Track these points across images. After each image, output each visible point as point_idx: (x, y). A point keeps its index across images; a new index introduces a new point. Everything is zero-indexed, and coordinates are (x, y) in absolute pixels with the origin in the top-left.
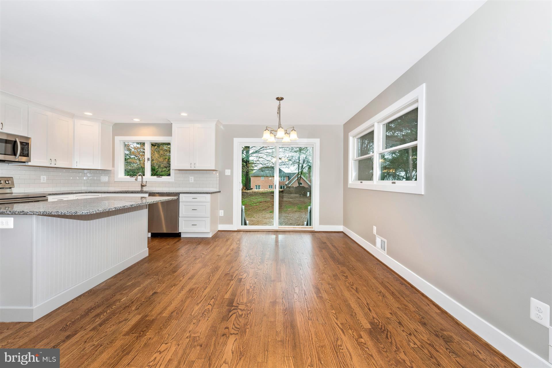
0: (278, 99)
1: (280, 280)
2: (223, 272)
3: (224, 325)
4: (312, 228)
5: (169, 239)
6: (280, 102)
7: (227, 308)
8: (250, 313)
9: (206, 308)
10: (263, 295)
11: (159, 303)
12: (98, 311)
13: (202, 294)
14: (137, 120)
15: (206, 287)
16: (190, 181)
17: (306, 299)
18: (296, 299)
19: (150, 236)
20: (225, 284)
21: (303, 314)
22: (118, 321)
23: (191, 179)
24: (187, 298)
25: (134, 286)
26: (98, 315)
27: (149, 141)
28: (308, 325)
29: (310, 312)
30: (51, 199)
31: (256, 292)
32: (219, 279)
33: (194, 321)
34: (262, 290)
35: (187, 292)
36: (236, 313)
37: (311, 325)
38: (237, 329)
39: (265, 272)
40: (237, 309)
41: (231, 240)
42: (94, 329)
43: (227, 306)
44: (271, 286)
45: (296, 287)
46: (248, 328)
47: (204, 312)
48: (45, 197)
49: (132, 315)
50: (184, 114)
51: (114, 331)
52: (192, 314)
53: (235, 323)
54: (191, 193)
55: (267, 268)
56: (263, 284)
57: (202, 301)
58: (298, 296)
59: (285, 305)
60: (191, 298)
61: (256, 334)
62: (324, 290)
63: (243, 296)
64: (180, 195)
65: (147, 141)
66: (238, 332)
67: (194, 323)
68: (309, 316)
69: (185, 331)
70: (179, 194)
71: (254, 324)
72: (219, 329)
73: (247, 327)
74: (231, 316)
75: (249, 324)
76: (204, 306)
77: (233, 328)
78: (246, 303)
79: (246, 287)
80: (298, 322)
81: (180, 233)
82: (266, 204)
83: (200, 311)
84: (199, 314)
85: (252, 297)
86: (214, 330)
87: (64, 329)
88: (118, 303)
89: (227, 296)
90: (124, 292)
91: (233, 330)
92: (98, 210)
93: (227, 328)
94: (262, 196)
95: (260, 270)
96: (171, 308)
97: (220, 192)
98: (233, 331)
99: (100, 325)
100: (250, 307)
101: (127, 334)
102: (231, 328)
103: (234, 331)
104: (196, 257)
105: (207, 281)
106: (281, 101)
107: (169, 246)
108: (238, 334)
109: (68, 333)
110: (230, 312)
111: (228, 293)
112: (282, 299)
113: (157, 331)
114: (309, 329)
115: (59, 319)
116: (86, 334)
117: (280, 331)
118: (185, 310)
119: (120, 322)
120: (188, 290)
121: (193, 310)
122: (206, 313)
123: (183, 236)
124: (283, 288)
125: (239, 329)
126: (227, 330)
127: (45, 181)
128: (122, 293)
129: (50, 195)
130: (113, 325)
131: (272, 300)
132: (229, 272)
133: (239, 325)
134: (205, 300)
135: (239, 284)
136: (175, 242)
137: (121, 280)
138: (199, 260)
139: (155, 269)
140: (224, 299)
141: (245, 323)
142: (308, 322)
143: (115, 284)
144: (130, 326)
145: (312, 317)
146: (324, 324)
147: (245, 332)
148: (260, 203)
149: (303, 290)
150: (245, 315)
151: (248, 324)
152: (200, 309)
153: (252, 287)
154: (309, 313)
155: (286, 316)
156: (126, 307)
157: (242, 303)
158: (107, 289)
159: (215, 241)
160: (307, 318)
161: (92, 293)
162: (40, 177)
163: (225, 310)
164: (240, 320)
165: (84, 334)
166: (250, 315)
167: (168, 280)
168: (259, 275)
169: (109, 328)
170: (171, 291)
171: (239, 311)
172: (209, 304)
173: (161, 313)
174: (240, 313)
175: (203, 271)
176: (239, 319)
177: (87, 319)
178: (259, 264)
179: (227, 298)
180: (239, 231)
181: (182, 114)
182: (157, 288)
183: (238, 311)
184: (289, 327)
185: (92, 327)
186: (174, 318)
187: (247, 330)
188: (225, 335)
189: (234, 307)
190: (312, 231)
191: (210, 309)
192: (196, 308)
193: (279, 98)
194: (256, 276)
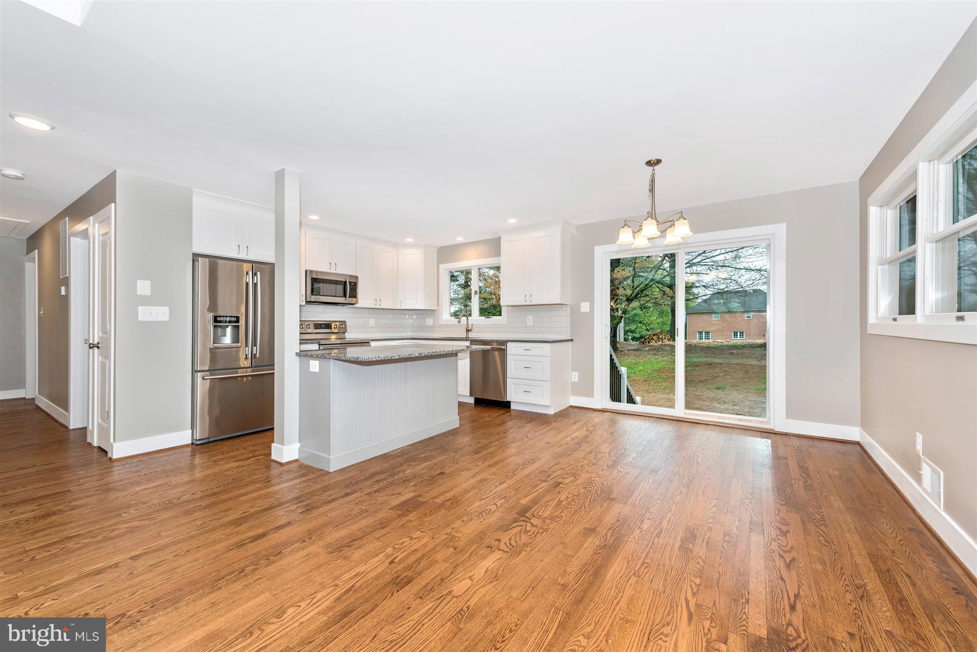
0: (649, 163)
1: (626, 501)
2: (540, 466)
3: (498, 535)
4: (769, 423)
5: (494, 409)
6: (653, 170)
7: (515, 516)
8: (542, 533)
9: (489, 507)
10: (580, 515)
11: (440, 486)
12: (381, 477)
13: (494, 489)
14: (460, 240)
15: (504, 482)
16: (528, 324)
17: (653, 543)
18: (634, 538)
19: (473, 402)
20: (531, 484)
21: (630, 563)
22: (392, 493)
23: (529, 319)
24: (473, 488)
25: (426, 459)
26: (379, 481)
27: (476, 266)
28: (627, 582)
29: (646, 565)
30: (373, 344)
31: (571, 508)
32: (528, 475)
33: (465, 518)
34: (583, 508)
35: (478, 481)
36: (523, 526)
37: (633, 584)
38: (510, 546)
39: (607, 483)
40: (527, 522)
41: (581, 423)
42: (369, 494)
43: (517, 513)
44: (602, 506)
45: (649, 519)
46: (526, 551)
47: (482, 512)
48: (368, 343)
49: (407, 490)
50: (512, 221)
51: (383, 502)
52: (467, 510)
53: (513, 538)
54: (522, 341)
55: (615, 477)
56: (590, 499)
57: (488, 497)
58: (642, 534)
59: (606, 540)
60: (477, 490)
61: (533, 561)
62: (705, 541)
63: (548, 507)
64: (509, 344)
65: (474, 266)
66: (509, 550)
67: (463, 521)
68: (639, 569)
69: (448, 526)
70: (507, 343)
71: (537, 549)
72: (488, 537)
73: (526, 549)
74: (514, 527)
75: (530, 547)
76: (487, 505)
77: (505, 543)
78: (545, 518)
79: (559, 496)
80: (611, 572)
81: (509, 402)
82: (710, 371)
83: (479, 509)
84: (476, 511)
85: (560, 513)
86: (480, 536)
87: (347, 486)
88: (401, 474)
89: (524, 501)
90: (412, 464)
91: (505, 545)
92: (378, 357)
93: (499, 540)
94: (705, 353)
95: (600, 477)
96: (448, 495)
97: (572, 340)
98: (503, 547)
99: (376, 492)
100: (548, 525)
101: (392, 509)
102: (504, 542)
103: (506, 547)
104: (516, 439)
105: (510, 474)
106: (656, 168)
107: (489, 419)
108: (507, 552)
109: (349, 491)
110: (516, 522)
111: (528, 497)
112: (609, 529)
113: (421, 516)
114: (623, 587)
115: (349, 475)
116: (361, 497)
117: (570, 572)
118: (462, 502)
119: (393, 495)
120: (479, 479)
121: (471, 506)
122: (484, 514)
123: (513, 407)
124: (623, 515)
125: (513, 547)
126: (498, 542)
127: (373, 325)
128: (411, 465)
129: (373, 340)
130: (386, 495)
131: (589, 527)
132: (547, 470)
133: (516, 542)
134: (494, 497)
135: (552, 489)
136: (498, 414)
137: (417, 450)
138: (517, 444)
139: (458, 444)
140: (518, 503)
141: (526, 543)
142: (630, 578)
143: (409, 453)
144: (400, 502)
145: (644, 573)
146: (658, 593)
147: (520, 553)
148: (696, 368)
149: (658, 529)
150: (533, 533)
151: (530, 545)
152: (480, 506)
153: (570, 500)
154: (642, 565)
155: (596, 556)
156: (406, 481)
157: (539, 516)
158: (400, 456)
159: (556, 421)
160: (633, 571)
161: (385, 457)
162: (369, 320)
163: (510, 517)
164: (523, 536)
165: (359, 496)
166: (541, 535)
167: (464, 461)
168: (594, 484)
169: (381, 498)
170: (460, 475)
171: (529, 525)
172: (494, 504)
173: (435, 497)
174: (529, 527)
175: (513, 459)
176: (521, 535)
177: (368, 482)
178: (605, 467)
179: (523, 503)
180: (604, 411)
181: (509, 221)
182: (447, 468)
183: (526, 525)
184: (589, 573)
185: (368, 491)
186: (445, 507)
187: (523, 553)
188: (491, 547)
189: (524, 518)
190: (768, 429)
191: (492, 511)
192: (477, 504)
193: (652, 162)
194: (587, 485)
